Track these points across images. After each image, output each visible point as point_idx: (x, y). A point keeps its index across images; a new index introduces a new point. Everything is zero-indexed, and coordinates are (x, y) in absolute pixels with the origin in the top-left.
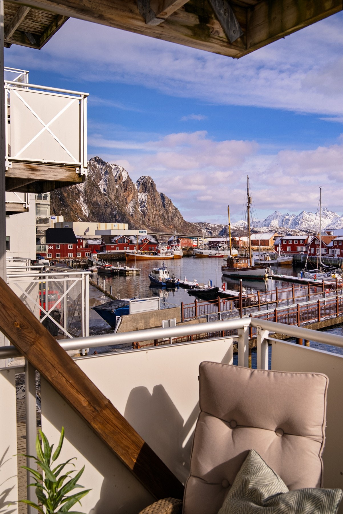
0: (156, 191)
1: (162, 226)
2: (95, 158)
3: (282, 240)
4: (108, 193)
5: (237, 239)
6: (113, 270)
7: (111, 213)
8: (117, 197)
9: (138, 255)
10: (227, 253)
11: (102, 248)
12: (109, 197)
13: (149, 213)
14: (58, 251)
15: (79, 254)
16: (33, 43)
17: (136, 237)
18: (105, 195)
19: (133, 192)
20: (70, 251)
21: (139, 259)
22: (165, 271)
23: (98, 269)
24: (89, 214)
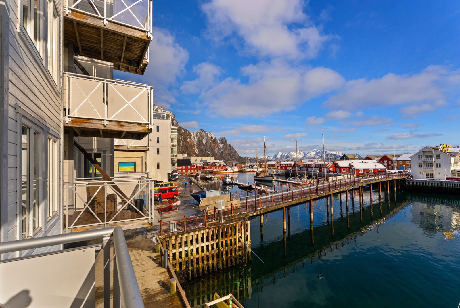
0: (227, 143)
1: (230, 158)
2: (201, 130)
3: (280, 164)
4: (207, 144)
5: (262, 164)
6: (207, 177)
7: (208, 153)
8: (210, 146)
9: (219, 171)
10: (256, 170)
11: (203, 168)
12: (207, 146)
13: (224, 153)
14: (184, 169)
15: (193, 171)
16: (135, 65)
17: (218, 163)
18: (205, 145)
19: (217, 144)
20: (189, 169)
21: (218, 173)
22: (229, 178)
23: (201, 177)
24: (199, 153)
